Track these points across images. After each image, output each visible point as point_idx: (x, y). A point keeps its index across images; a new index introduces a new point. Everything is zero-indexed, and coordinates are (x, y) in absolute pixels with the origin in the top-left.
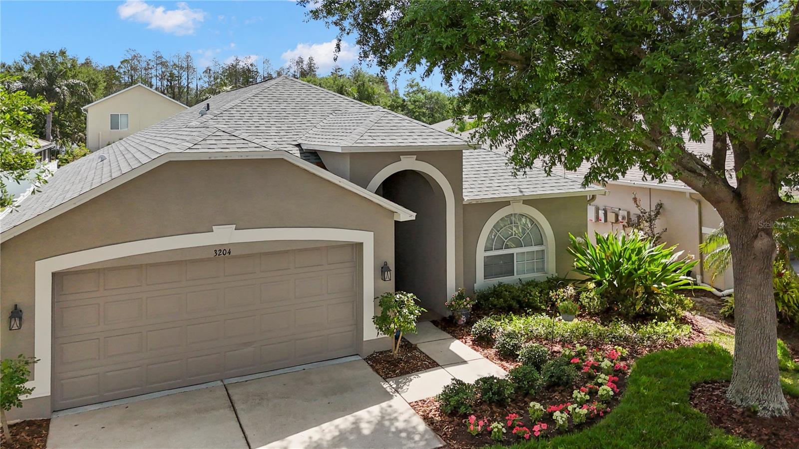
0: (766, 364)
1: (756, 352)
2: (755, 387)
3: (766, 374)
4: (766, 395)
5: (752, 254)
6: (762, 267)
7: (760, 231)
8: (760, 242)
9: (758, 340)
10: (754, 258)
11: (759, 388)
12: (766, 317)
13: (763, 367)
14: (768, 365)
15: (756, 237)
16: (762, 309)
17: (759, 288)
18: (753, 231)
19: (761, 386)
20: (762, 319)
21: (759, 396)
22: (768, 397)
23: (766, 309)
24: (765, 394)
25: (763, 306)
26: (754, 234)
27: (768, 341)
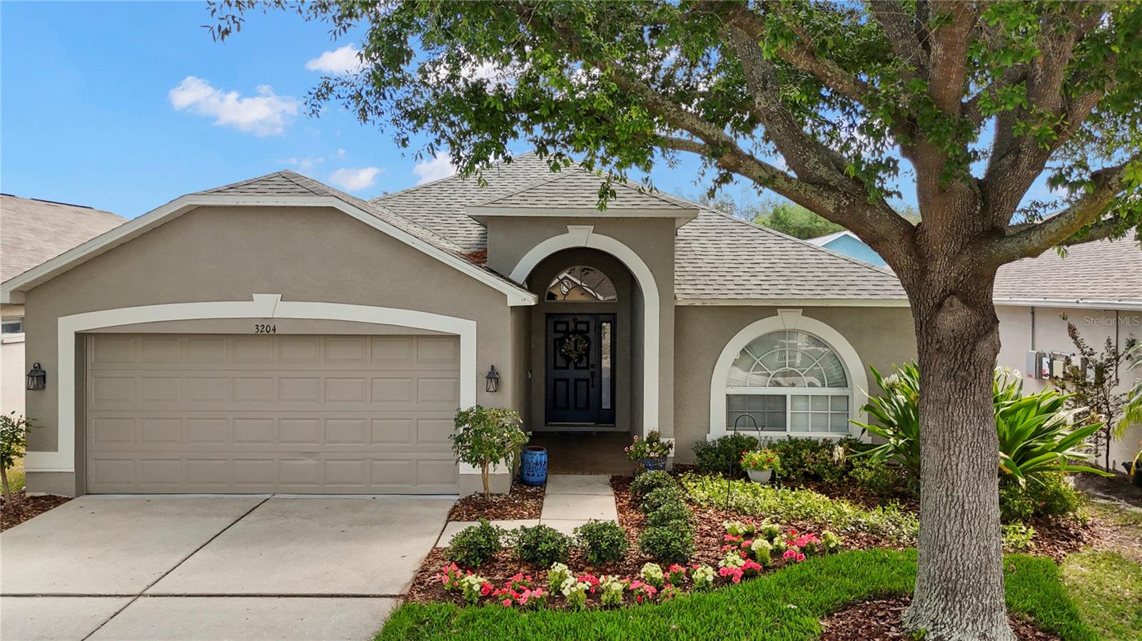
0: (953, 557)
1: (938, 531)
2: (933, 599)
3: (954, 575)
4: (950, 614)
5: (935, 341)
6: (952, 366)
7: (948, 296)
8: (950, 318)
9: (942, 508)
10: (938, 350)
11: (939, 601)
12: (957, 465)
13: (948, 562)
14: (959, 558)
15: (940, 306)
16: (949, 449)
17: (946, 408)
18: (933, 296)
19: (943, 596)
20: (949, 466)
21: (938, 615)
22: (952, 620)
23: (957, 449)
24: (948, 612)
25: (952, 444)
26: (937, 301)
27: (960, 510)
